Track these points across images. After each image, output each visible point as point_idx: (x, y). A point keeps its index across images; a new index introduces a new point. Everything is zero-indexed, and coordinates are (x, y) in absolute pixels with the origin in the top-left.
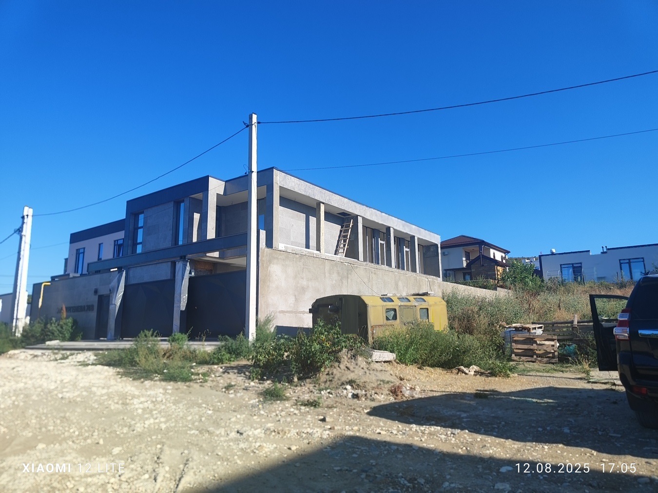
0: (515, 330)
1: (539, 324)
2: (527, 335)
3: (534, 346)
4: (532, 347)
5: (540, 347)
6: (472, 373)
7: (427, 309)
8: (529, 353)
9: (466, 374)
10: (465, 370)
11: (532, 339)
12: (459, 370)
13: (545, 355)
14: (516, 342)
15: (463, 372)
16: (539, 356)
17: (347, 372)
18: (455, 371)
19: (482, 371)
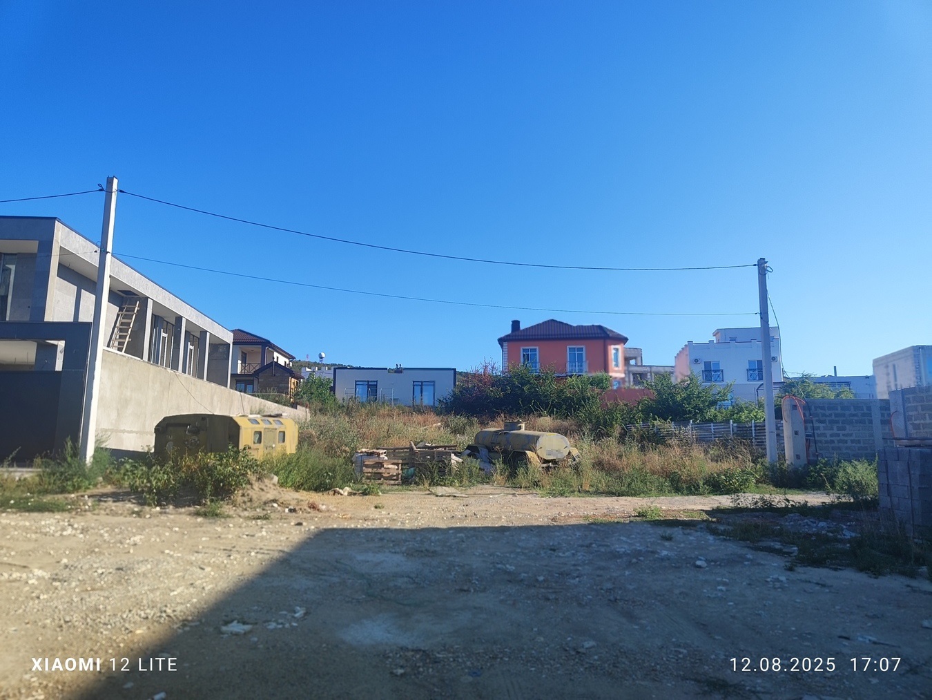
0: (367, 455)
1: (384, 449)
2: (377, 460)
3: (382, 470)
4: (380, 471)
5: (388, 471)
6: (346, 494)
7: (284, 432)
8: (379, 476)
9: (341, 495)
10: (341, 491)
11: (381, 463)
12: (335, 492)
13: (390, 478)
14: (367, 466)
15: (339, 493)
16: (386, 479)
17: (263, 493)
18: (331, 493)
19: (355, 492)
